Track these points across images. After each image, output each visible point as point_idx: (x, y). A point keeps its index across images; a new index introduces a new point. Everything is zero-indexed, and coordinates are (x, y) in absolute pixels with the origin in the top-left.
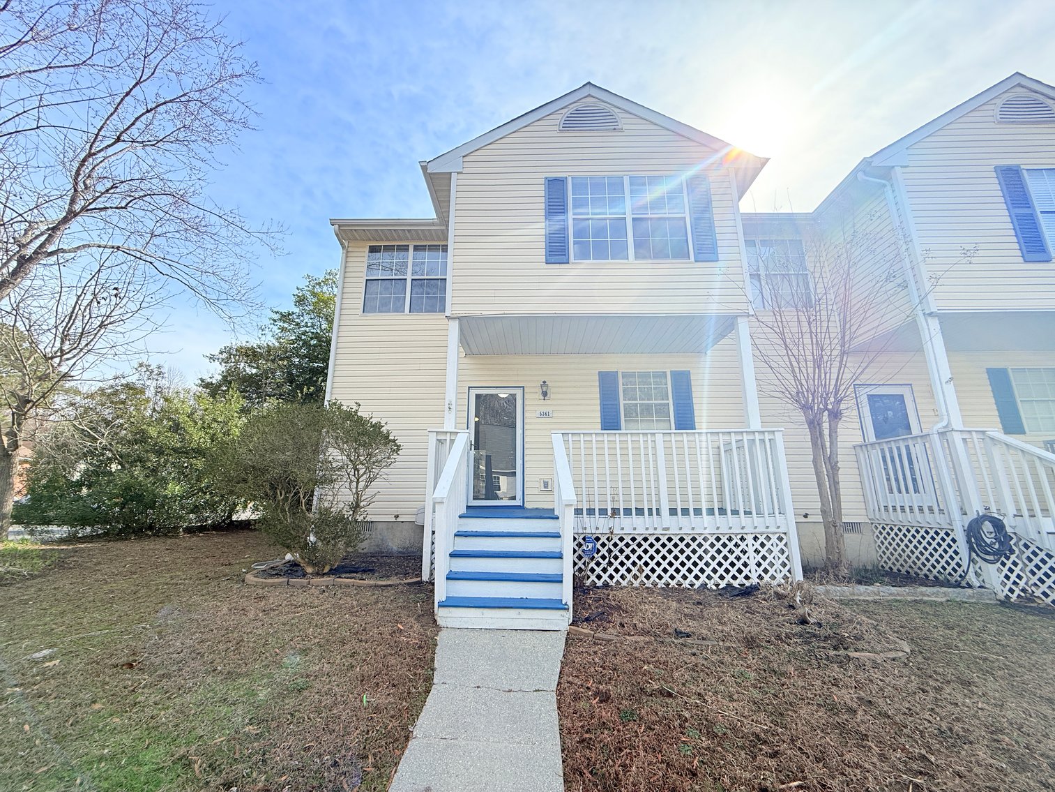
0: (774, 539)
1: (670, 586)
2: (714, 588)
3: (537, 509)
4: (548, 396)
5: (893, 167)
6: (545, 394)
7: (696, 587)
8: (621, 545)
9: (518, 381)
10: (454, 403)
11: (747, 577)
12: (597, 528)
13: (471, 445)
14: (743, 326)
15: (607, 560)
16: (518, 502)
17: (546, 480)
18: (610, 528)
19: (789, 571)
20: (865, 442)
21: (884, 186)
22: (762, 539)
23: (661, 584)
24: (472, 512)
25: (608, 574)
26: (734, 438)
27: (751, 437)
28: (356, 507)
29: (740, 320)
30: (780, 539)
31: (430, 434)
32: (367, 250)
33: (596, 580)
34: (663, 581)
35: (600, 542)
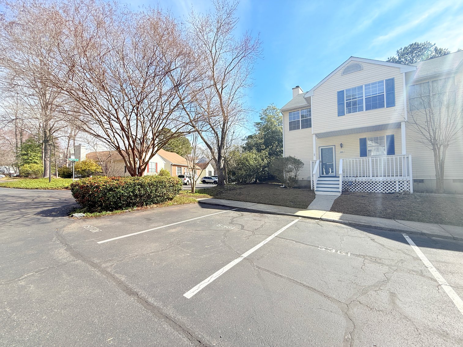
2: (384, 193)
4: (343, 147)
8: (359, 183)
9: (333, 144)
10: (315, 154)
11: (395, 191)
12: (352, 180)
13: (320, 162)
14: (403, 126)
16: (334, 175)
18: (355, 180)
19: (409, 190)
22: (401, 182)
24: (321, 177)
25: (355, 189)
29: (402, 123)
30: (407, 182)
31: (310, 161)
34: (370, 191)
35: (353, 183)
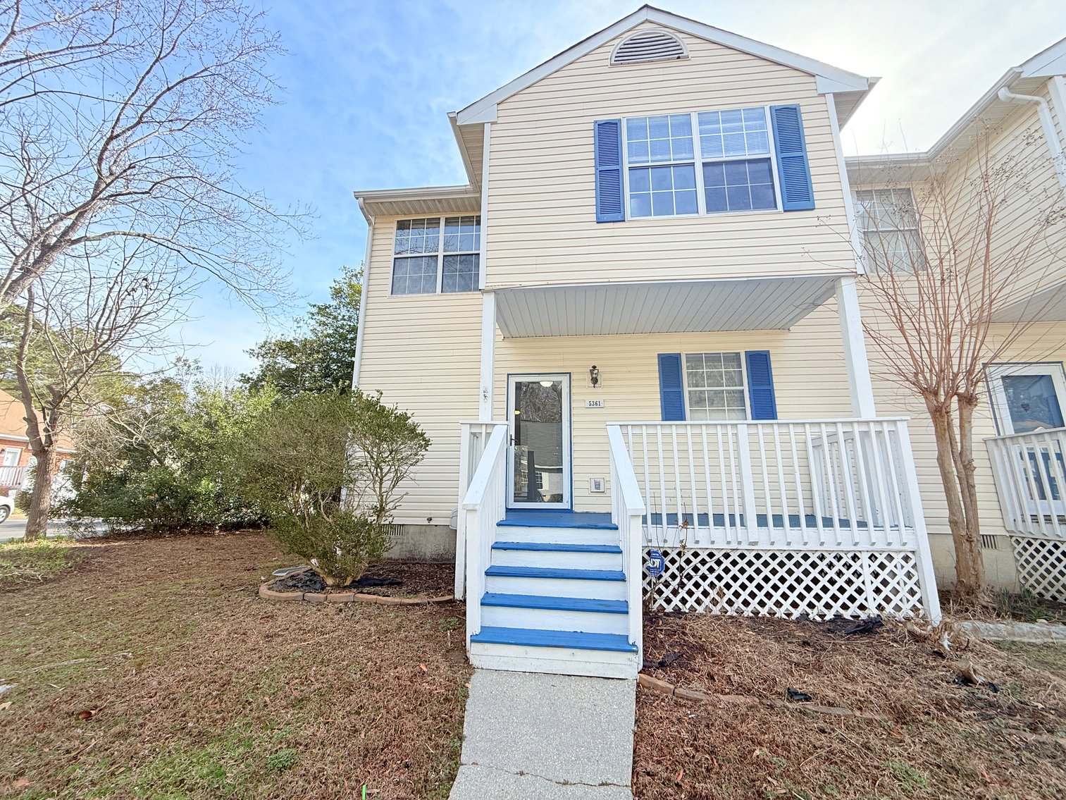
0: (898, 559)
1: (760, 615)
2: (818, 619)
3: (587, 513)
4: (599, 383)
5: (1051, 78)
6: (595, 381)
7: (793, 618)
8: (695, 561)
9: (563, 367)
10: (490, 390)
11: (862, 607)
12: (665, 541)
13: (511, 439)
14: (848, 289)
15: (678, 580)
16: (565, 505)
17: (598, 480)
18: (682, 542)
19: (920, 601)
20: (999, 434)
21: (1037, 103)
22: (881, 559)
23: (748, 612)
24: (514, 517)
25: (679, 597)
26: (825, 430)
27: (864, 428)
28: (380, 511)
29: (844, 282)
30: (906, 559)
31: (463, 427)
32: (395, 225)
33: (665, 605)
34: (750, 608)
35: (669, 558)
